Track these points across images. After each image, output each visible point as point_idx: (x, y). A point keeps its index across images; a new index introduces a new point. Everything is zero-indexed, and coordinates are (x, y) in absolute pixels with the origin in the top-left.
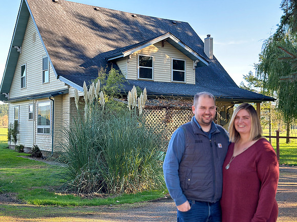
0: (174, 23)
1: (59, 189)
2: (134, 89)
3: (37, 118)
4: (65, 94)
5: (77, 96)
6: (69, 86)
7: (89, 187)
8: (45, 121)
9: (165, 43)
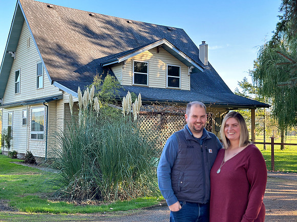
0: (169, 30)
1: (52, 196)
2: (129, 95)
3: (30, 124)
4: (59, 100)
5: (71, 102)
6: (63, 92)
7: (82, 194)
8: (39, 127)
9: (160, 49)
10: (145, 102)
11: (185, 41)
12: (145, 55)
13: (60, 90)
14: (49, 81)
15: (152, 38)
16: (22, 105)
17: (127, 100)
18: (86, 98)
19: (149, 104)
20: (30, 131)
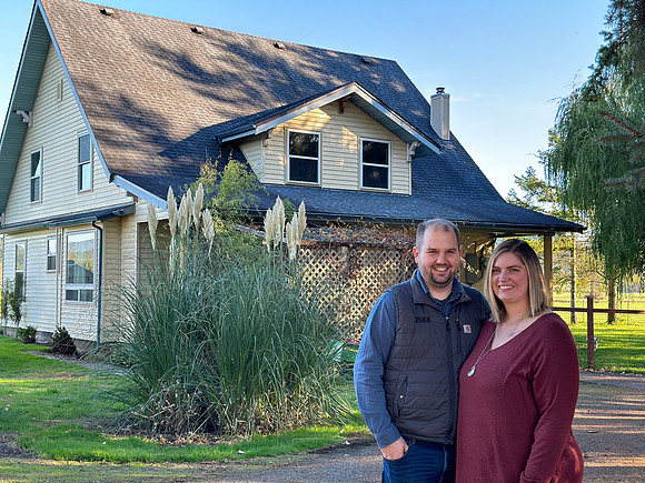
0: (365, 63)
1: (111, 426)
2: (279, 205)
3: (64, 268)
4: (128, 216)
5: (153, 220)
6: (136, 198)
7: (177, 420)
8: (83, 274)
9: (345, 104)
10: (315, 220)
11: (400, 88)
12: (312, 118)
13: (129, 194)
14: (104, 175)
15: (327, 80)
16: (45, 228)
17: (274, 215)
18: (185, 211)
19: (323, 224)
20: (64, 283)
